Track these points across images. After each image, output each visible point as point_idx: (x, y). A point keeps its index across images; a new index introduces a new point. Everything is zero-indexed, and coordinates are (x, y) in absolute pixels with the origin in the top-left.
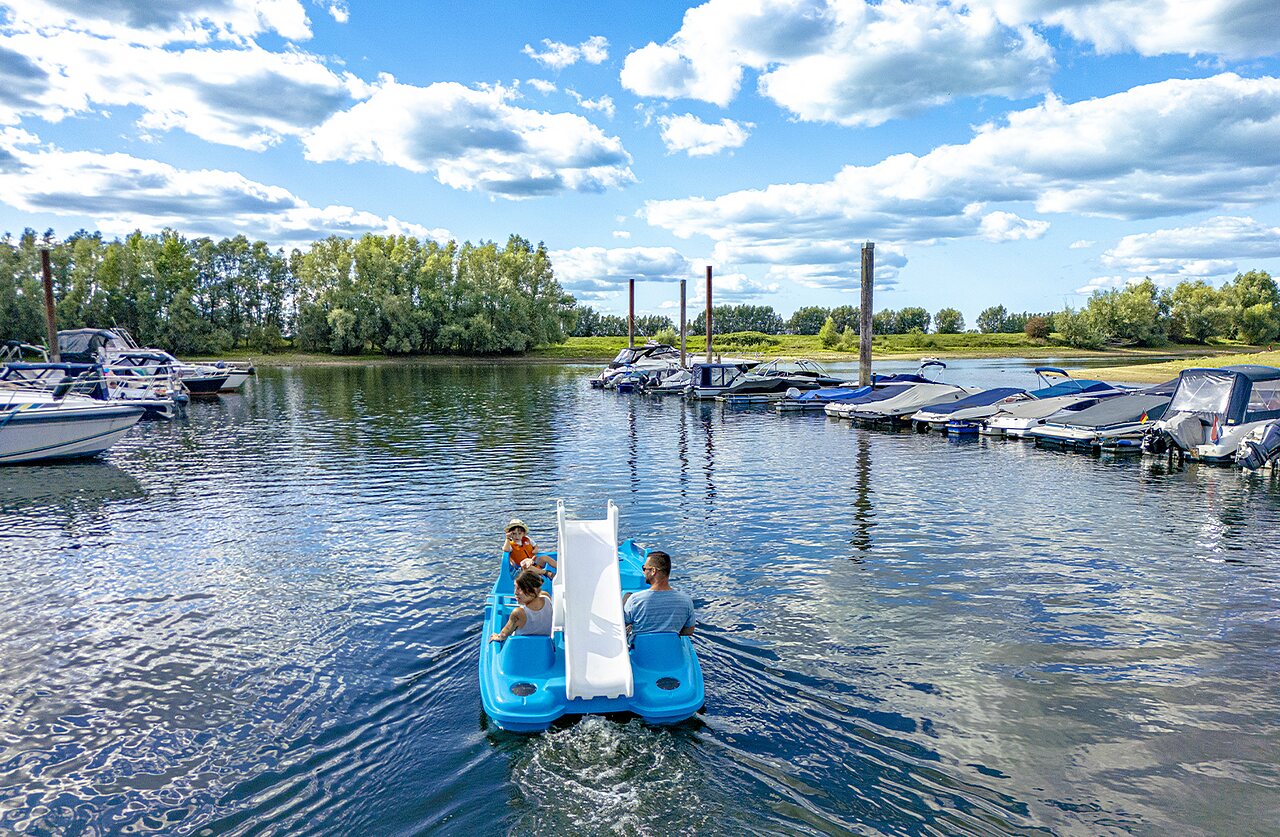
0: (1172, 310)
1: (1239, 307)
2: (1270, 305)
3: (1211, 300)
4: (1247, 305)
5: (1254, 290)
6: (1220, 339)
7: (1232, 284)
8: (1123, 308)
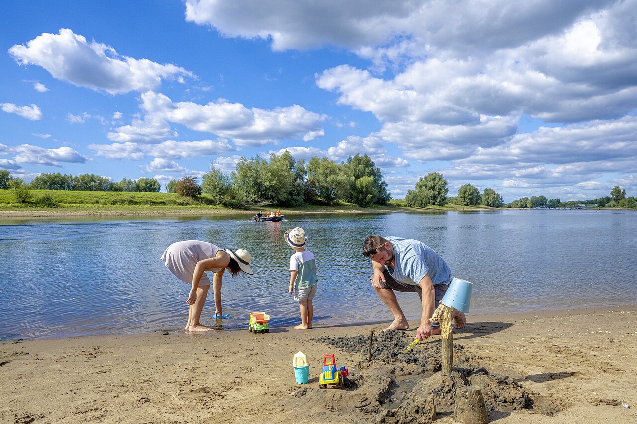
0: (306, 178)
1: (353, 179)
2: (372, 177)
3: (333, 171)
4: (357, 178)
5: (361, 166)
6: (341, 201)
7: (346, 162)
8: (265, 172)
